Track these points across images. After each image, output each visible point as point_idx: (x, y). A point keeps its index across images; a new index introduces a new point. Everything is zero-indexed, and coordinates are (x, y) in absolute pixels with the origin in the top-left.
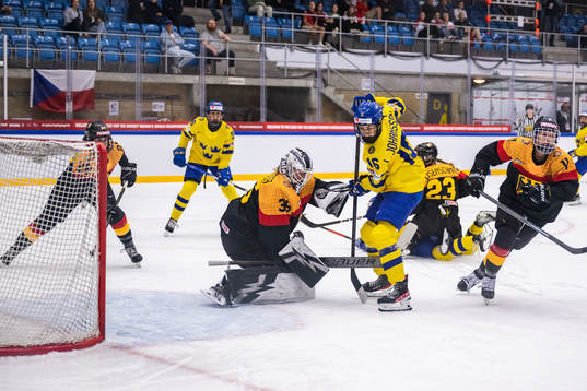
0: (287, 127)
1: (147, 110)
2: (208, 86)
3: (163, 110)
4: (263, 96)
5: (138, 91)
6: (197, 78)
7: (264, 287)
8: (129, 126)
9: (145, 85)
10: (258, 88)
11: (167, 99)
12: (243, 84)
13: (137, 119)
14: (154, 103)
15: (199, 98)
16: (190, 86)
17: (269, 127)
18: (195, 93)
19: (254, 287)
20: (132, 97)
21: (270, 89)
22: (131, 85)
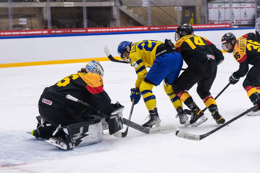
0: (100, 30)
1: (16, 23)
2: (52, 8)
3: (25, 23)
4: (85, 12)
5: (10, 13)
6: (45, 3)
7: (84, 135)
8: (6, 33)
9: (14, 9)
10: (81, 8)
11: (28, 16)
12: (73, 6)
13: (10, 29)
14: (20, 20)
15: (47, 15)
16: (41, 9)
17: (89, 30)
18: (44, 12)
19: (78, 136)
20: (7, 16)
21: (88, 8)
22: (6, 9)
